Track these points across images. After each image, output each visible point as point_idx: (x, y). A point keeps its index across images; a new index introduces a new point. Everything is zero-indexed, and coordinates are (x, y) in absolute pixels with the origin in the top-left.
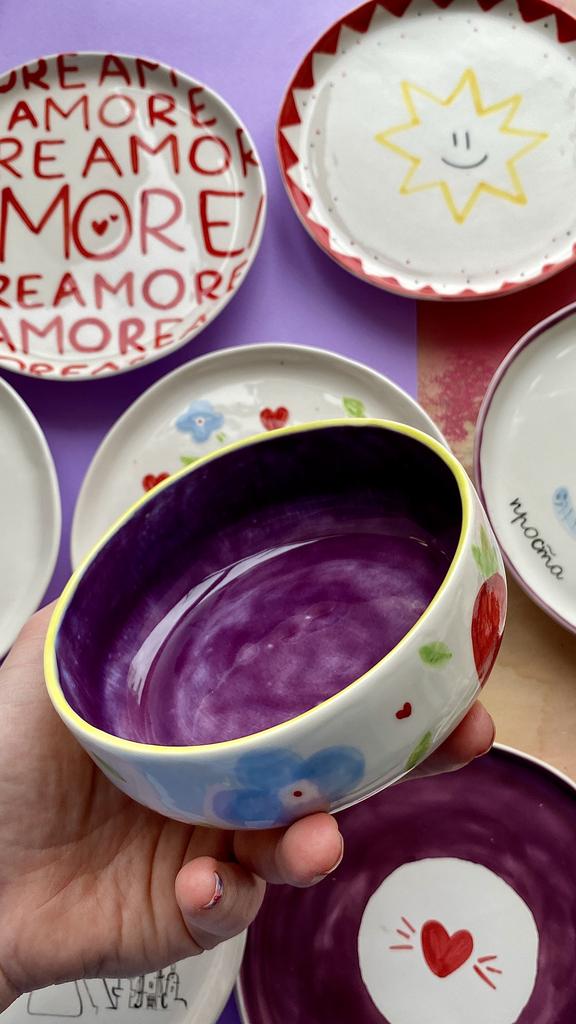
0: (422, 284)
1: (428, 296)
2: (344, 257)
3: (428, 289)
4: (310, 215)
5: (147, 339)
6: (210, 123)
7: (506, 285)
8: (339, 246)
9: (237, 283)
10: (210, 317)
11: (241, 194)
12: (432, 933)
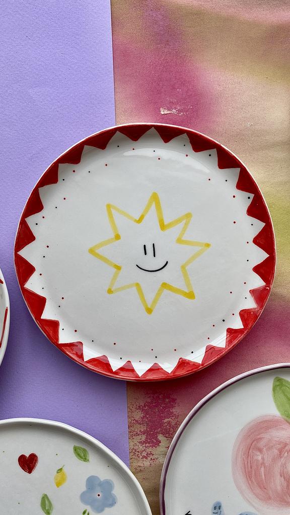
0: (124, 362)
3: (128, 367)
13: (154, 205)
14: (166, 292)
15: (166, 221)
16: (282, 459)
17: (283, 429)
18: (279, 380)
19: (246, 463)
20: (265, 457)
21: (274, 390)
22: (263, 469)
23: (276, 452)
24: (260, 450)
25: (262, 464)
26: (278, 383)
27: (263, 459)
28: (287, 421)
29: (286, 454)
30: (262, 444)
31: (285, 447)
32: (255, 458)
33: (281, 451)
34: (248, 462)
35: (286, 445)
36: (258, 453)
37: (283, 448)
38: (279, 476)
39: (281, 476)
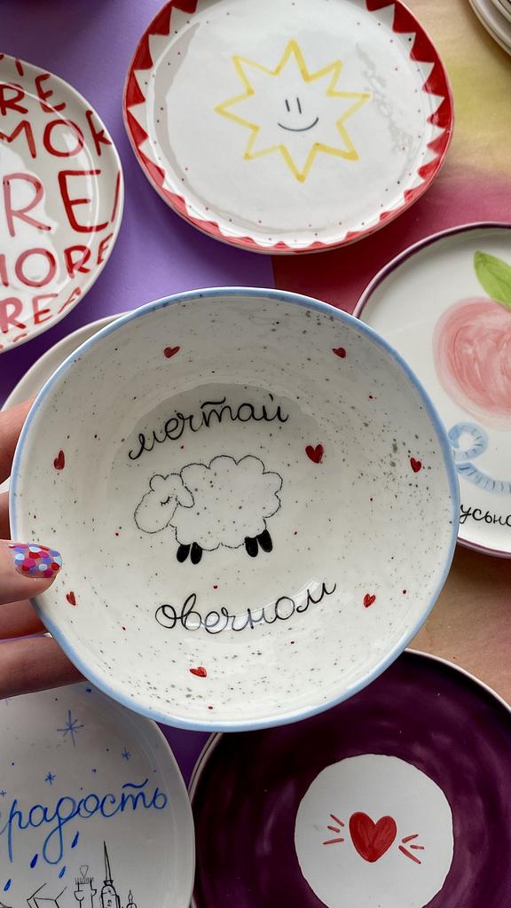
0: (274, 242)
1: (282, 252)
2: (201, 221)
3: (281, 245)
4: (165, 186)
5: (26, 316)
6: (60, 108)
7: (350, 235)
8: (196, 212)
9: (106, 255)
10: (84, 290)
11: (98, 172)
12: (359, 824)
13: (293, 53)
14: (320, 154)
15: (311, 72)
16: (501, 352)
17: (496, 314)
18: (482, 255)
19: (453, 358)
20: (478, 349)
21: (477, 266)
22: (476, 367)
23: (490, 342)
24: (470, 342)
25: (475, 359)
26: (480, 259)
27: (475, 352)
28: (499, 304)
29: (505, 345)
30: (470, 334)
31: (502, 336)
32: (464, 351)
33: (497, 343)
34: (455, 359)
35: (503, 334)
36: (468, 346)
37: (500, 338)
38: (500, 375)
39: (503, 374)
